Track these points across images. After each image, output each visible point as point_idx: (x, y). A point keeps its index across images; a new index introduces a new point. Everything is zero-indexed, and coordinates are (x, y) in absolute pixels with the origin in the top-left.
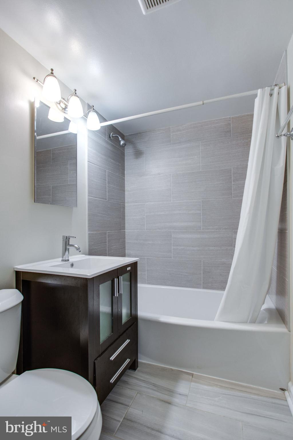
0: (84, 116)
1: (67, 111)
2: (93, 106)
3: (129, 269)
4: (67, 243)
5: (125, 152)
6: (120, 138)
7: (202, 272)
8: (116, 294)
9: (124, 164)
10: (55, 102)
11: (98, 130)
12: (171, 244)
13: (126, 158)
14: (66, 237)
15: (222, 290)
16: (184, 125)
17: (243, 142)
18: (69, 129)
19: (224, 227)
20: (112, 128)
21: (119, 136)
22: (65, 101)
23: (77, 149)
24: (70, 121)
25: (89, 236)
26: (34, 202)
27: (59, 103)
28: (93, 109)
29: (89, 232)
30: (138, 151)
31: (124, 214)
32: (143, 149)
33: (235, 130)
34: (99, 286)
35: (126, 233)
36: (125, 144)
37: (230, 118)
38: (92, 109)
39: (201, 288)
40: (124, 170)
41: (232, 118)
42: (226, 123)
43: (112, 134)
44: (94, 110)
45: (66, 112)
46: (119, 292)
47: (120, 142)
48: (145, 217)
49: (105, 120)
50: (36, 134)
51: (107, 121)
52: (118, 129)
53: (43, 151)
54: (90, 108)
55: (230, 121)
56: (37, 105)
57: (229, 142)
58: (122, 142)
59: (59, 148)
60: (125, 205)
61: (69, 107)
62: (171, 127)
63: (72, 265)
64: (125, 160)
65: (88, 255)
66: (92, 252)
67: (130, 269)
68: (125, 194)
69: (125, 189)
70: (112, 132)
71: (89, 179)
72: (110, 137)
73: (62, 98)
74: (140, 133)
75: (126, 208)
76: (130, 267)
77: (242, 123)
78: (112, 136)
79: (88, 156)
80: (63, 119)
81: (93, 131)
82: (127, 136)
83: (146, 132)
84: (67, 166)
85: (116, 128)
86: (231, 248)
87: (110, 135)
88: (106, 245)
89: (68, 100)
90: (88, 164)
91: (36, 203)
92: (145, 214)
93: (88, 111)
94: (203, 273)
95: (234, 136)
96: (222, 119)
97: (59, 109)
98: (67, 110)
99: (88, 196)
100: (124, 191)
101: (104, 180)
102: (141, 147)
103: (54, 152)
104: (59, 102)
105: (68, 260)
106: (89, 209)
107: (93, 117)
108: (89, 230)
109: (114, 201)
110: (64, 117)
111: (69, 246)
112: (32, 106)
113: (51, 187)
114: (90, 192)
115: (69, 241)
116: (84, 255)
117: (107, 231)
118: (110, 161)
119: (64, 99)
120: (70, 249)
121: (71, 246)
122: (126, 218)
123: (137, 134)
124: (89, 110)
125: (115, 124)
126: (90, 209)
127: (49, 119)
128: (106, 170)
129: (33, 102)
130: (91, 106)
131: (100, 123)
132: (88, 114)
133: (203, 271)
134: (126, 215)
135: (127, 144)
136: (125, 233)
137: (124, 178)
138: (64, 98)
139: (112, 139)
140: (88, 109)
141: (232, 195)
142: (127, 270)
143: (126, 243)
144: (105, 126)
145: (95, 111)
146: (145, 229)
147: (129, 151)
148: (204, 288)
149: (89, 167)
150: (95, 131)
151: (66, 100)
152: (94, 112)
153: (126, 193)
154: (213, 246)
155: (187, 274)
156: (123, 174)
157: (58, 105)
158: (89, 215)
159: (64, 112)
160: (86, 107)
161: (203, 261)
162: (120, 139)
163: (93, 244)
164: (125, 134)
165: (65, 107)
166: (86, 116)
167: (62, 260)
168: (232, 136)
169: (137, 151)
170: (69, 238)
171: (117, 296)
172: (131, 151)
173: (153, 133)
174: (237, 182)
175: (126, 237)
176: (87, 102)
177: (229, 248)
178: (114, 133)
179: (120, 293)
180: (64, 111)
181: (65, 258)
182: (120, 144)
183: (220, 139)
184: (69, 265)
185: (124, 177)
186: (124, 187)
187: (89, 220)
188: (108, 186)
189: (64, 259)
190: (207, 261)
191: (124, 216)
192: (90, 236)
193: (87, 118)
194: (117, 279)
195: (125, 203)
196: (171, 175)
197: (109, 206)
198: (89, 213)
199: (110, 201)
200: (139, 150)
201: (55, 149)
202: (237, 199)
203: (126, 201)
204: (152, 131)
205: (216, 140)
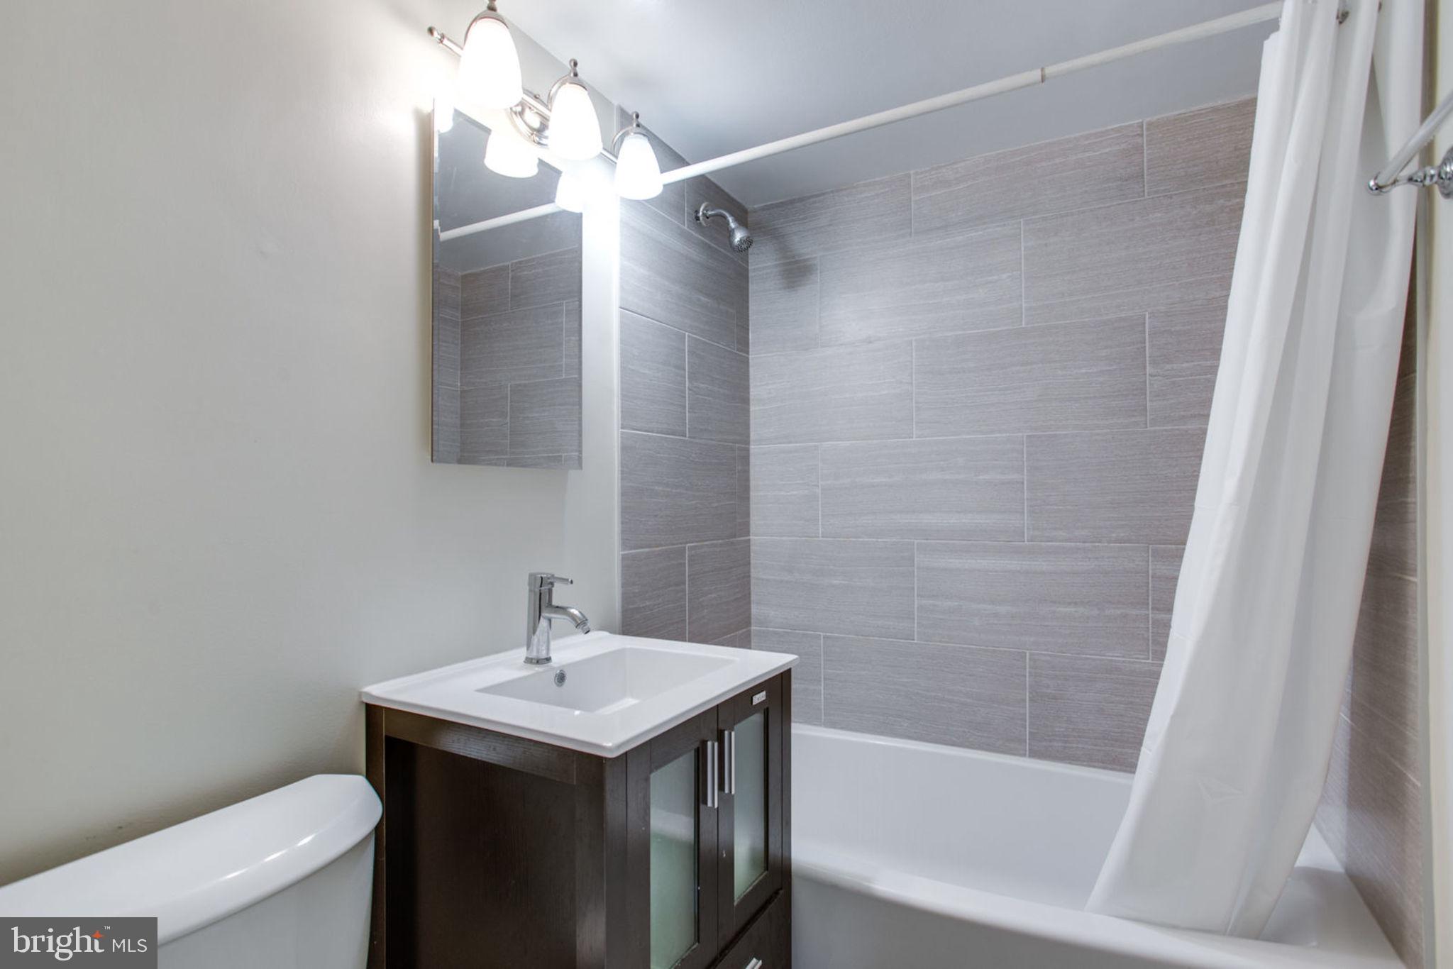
0: (605, 149)
1: (546, 138)
2: (637, 116)
3: (759, 698)
4: (545, 598)
5: (750, 268)
6: (730, 219)
7: (1028, 694)
8: (713, 799)
9: (747, 308)
10: (506, 110)
11: (655, 198)
12: (913, 588)
13: (752, 287)
14: (542, 578)
15: (1104, 768)
16: (962, 164)
17: (1194, 212)
18: (556, 200)
19: (1114, 535)
20: (704, 186)
21: (727, 215)
22: (542, 103)
23: (581, 263)
24: (559, 173)
25: (623, 567)
26: (432, 461)
27: (521, 114)
28: (638, 126)
29: (623, 550)
30: (797, 262)
31: (748, 480)
32: (814, 256)
33: (1162, 169)
34: (647, 780)
35: (753, 548)
36: (748, 242)
37: (1141, 126)
38: (631, 124)
39: (1024, 755)
40: (745, 328)
41: (1150, 124)
42: (1123, 146)
43: (703, 210)
44: (639, 130)
45: (544, 141)
46: (721, 787)
47: (730, 233)
48: (819, 491)
49: (681, 162)
50: (436, 223)
51: (688, 164)
52: (726, 190)
53: (484, 272)
54: (630, 121)
55: (1142, 135)
56: (443, 125)
57: (1138, 218)
58: (739, 236)
59: (533, 259)
60: (748, 450)
61: (551, 124)
62: (912, 172)
63: (561, 678)
64: (750, 295)
65: (619, 634)
66: (633, 623)
67: (764, 699)
68: (748, 411)
69: (751, 393)
70: (703, 202)
71: (623, 368)
72: (697, 218)
73: (526, 92)
74: (801, 200)
75: (752, 460)
76: (764, 693)
77: (1188, 140)
78: (703, 214)
79: (622, 289)
80: (536, 166)
81: (638, 202)
82: (755, 211)
83: (823, 194)
84: (560, 320)
85: (717, 187)
86: (1143, 612)
87: (697, 212)
88: (684, 591)
89: (550, 99)
90: (622, 316)
91: (438, 464)
92: (820, 483)
93: (621, 133)
94: (1031, 700)
95: (1156, 192)
96: (1107, 131)
97: (521, 133)
98: (547, 133)
99: (622, 428)
100: (746, 401)
101: (677, 367)
102: (805, 247)
103: (519, 274)
104: (519, 109)
105: (548, 659)
106: (622, 472)
107: (637, 151)
108: (625, 544)
109: (712, 440)
110: (537, 161)
111: (550, 613)
112: (425, 126)
113: (507, 387)
114: (626, 414)
115: (550, 591)
116: (606, 634)
117: (687, 543)
118: (699, 300)
119: (536, 97)
120: (553, 621)
121: (555, 612)
122: (752, 494)
123: (792, 202)
124: (624, 131)
125: (712, 173)
126: (626, 473)
127: (487, 169)
128: (685, 334)
129: (429, 114)
130: (630, 112)
131: (662, 171)
132: (622, 142)
133: (1030, 693)
134: (752, 483)
135: (755, 239)
136: (749, 546)
137: (748, 359)
138: (535, 93)
139: (704, 224)
140: (622, 126)
141: (1146, 416)
142: (754, 704)
143: (753, 581)
144: (679, 182)
145: (644, 132)
146: (820, 535)
147: (763, 263)
148: (1035, 754)
149: (623, 326)
150: (646, 201)
151: (544, 98)
152: (642, 136)
153: (752, 408)
154: (1070, 604)
155: (968, 700)
156: (744, 344)
157: (518, 120)
158: (624, 494)
159: (539, 143)
160: (615, 119)
161: (1031, 654)
162: (733, 225)
163: (637, 591)
164: (750, 207)
165: (541, 123)
166: (612, 150)
167: (527, 658)
168: (1149, 194)
169: (789, 263)
170: (552, 584)
171: (716, 806)
172: (769, 264)
173: (846, 199)
174: (1168, 366)
175: (752, 562)
176: (616, 103)
177: (1134, 612)
178: (714, 204)
179: (727, 791)
180: (537, 139)
181: (538, 651)
182: (731, 243)
183: (1100, 208)
184: (551, 677)
185: (748, 353)
186: (747, 388)
187: (625, 510)
188: (690, 389)
189: (534, 655)
190: (1048, 658)
191: (746, 489)
192: (629, 565)
193: (617, 157)
194: (716, 744)
195: (751, 443)
196: (914, 344)
197: (693, 455)
198: (622, 487)
199: (698, 441)
200: (797, 259)
201: (520, 262)
202: (1166, 430)
203: (753, 436)
204: (845, 189)
205: (1084, 212)
